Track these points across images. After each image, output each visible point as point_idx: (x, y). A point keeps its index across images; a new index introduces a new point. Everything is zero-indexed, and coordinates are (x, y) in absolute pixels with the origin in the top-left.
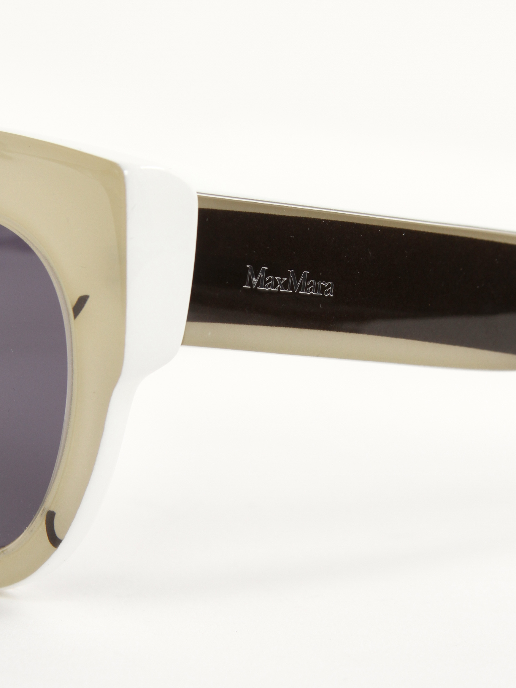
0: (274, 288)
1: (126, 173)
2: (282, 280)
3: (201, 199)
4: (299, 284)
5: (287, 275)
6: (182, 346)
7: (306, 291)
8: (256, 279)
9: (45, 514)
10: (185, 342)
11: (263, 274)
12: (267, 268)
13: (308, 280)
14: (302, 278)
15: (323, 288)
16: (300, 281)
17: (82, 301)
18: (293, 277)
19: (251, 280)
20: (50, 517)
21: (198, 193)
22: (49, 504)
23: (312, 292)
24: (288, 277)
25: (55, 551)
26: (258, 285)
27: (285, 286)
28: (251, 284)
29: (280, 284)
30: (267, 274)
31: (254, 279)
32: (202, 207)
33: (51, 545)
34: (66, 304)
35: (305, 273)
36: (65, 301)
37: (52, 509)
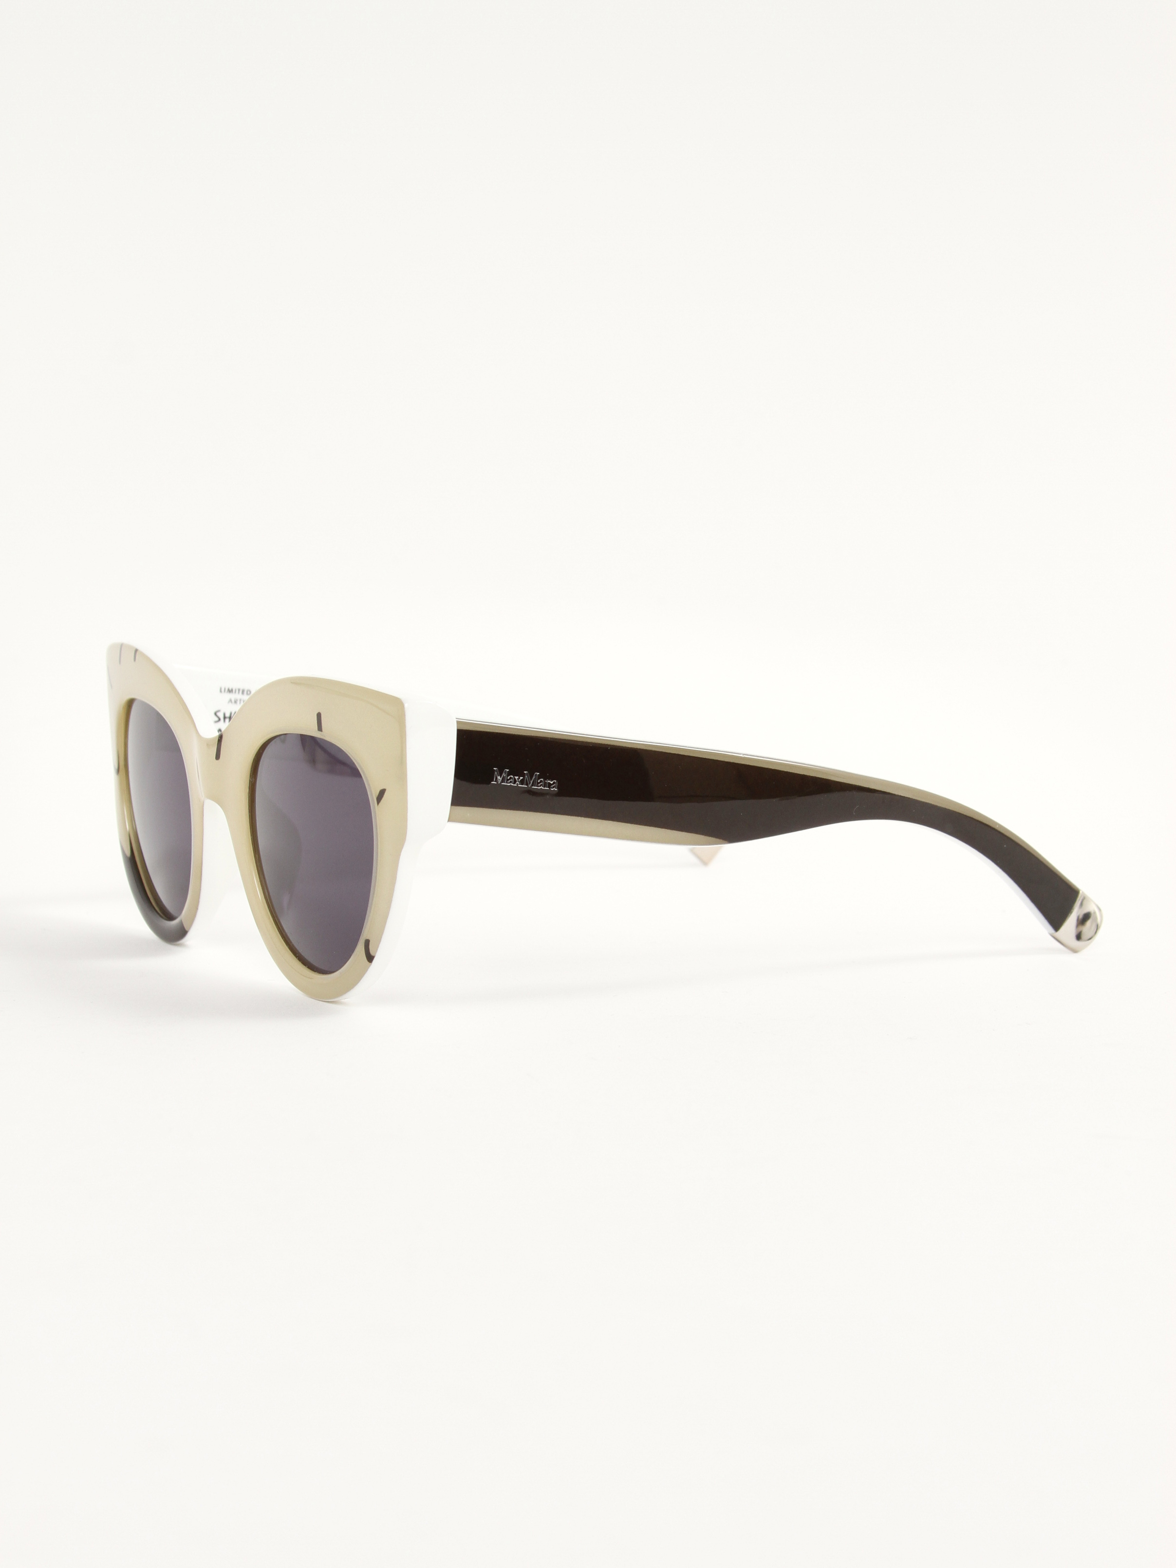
0: (514, 784)
1: (406, 705)
2: (519, 778)
3: (458, 723)
4: (532, 782)
5: (523, 775)
6: (449, 822)
7: (537, 786)
8: (501, 777)
9: (364, 941)
10: (450, 820)
11: (505, 774)
12: (508, 770)
13: (539, 779)
14: (534, 777)
15: (550, 785)
16: (533, 779)
17: (382, 793)
18: (528, 776)
19: (496, 778)
20: (367, 943)
21: (457, 719)
22: (365, 934)
23: (541, 787)
24: (524, 777)
25: (370, 965)
26: (503, 781)
27: (522, 782)
28: (496, 781)
29: (518, 781)
30: (509, 774)
31: (499, 777)
32: (459, 728)
33: (368, 962)
34: (372, 795)
35: (536, 774)
36: (371, 793)
37: (367, 938)
